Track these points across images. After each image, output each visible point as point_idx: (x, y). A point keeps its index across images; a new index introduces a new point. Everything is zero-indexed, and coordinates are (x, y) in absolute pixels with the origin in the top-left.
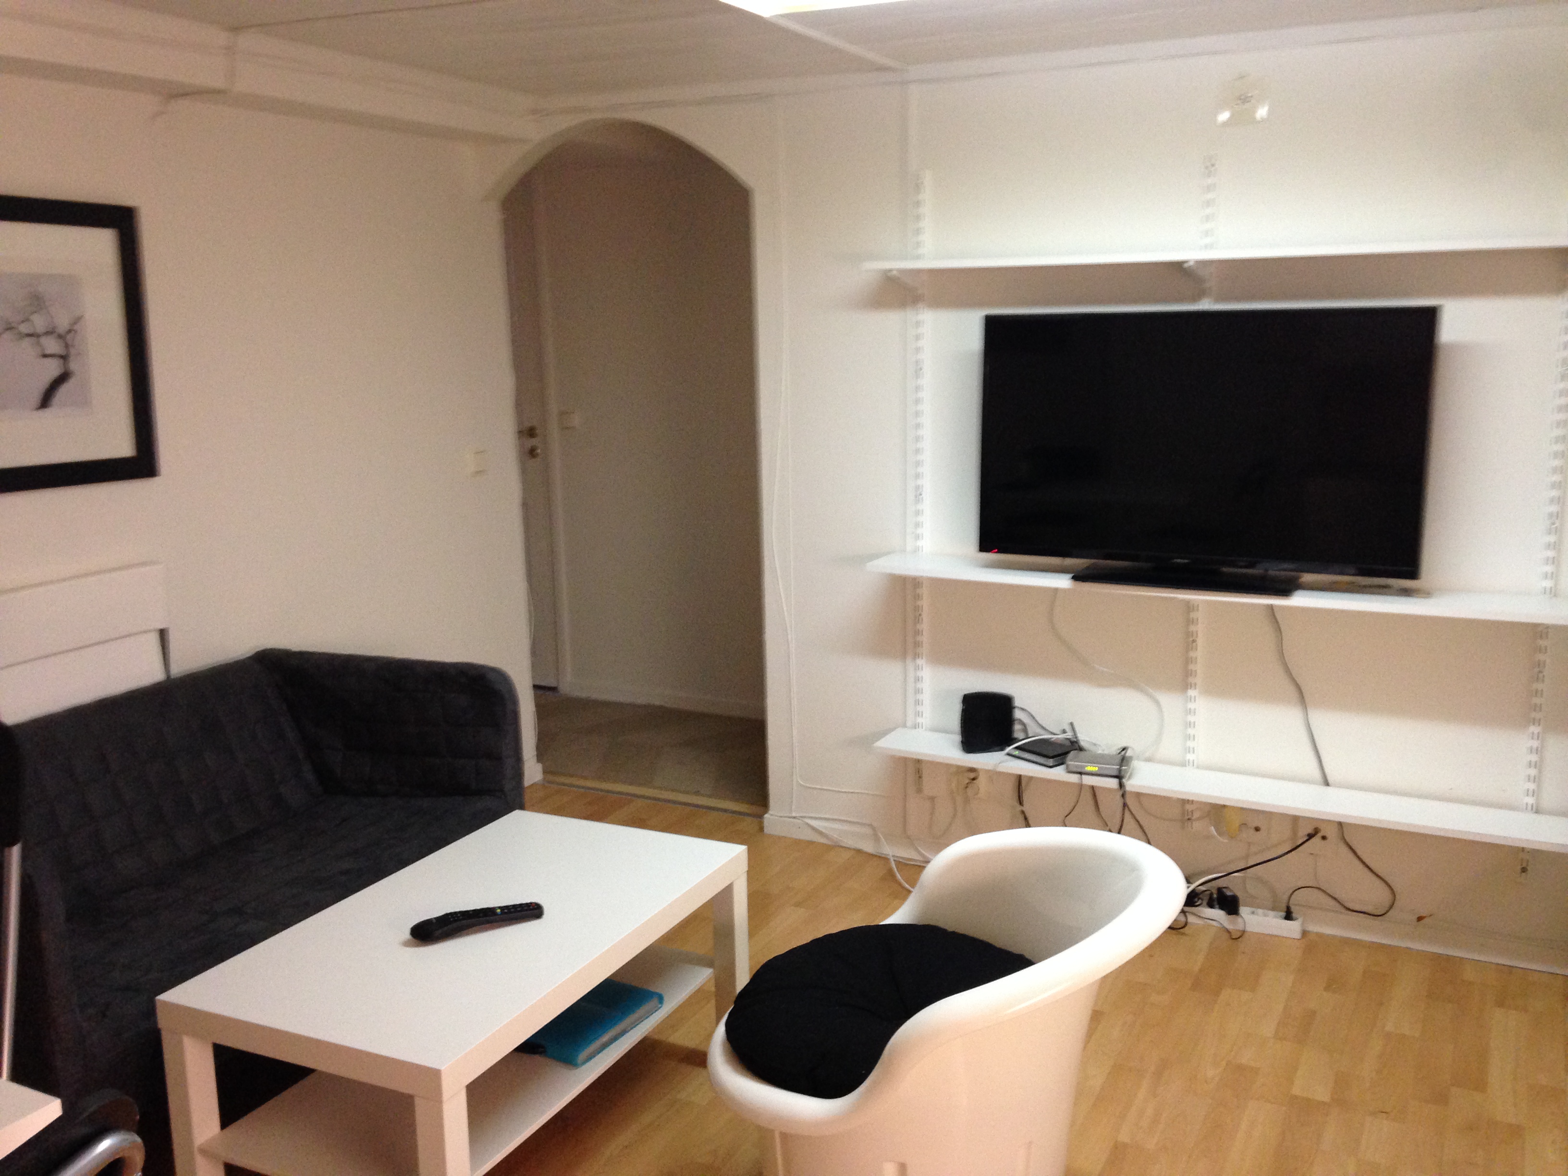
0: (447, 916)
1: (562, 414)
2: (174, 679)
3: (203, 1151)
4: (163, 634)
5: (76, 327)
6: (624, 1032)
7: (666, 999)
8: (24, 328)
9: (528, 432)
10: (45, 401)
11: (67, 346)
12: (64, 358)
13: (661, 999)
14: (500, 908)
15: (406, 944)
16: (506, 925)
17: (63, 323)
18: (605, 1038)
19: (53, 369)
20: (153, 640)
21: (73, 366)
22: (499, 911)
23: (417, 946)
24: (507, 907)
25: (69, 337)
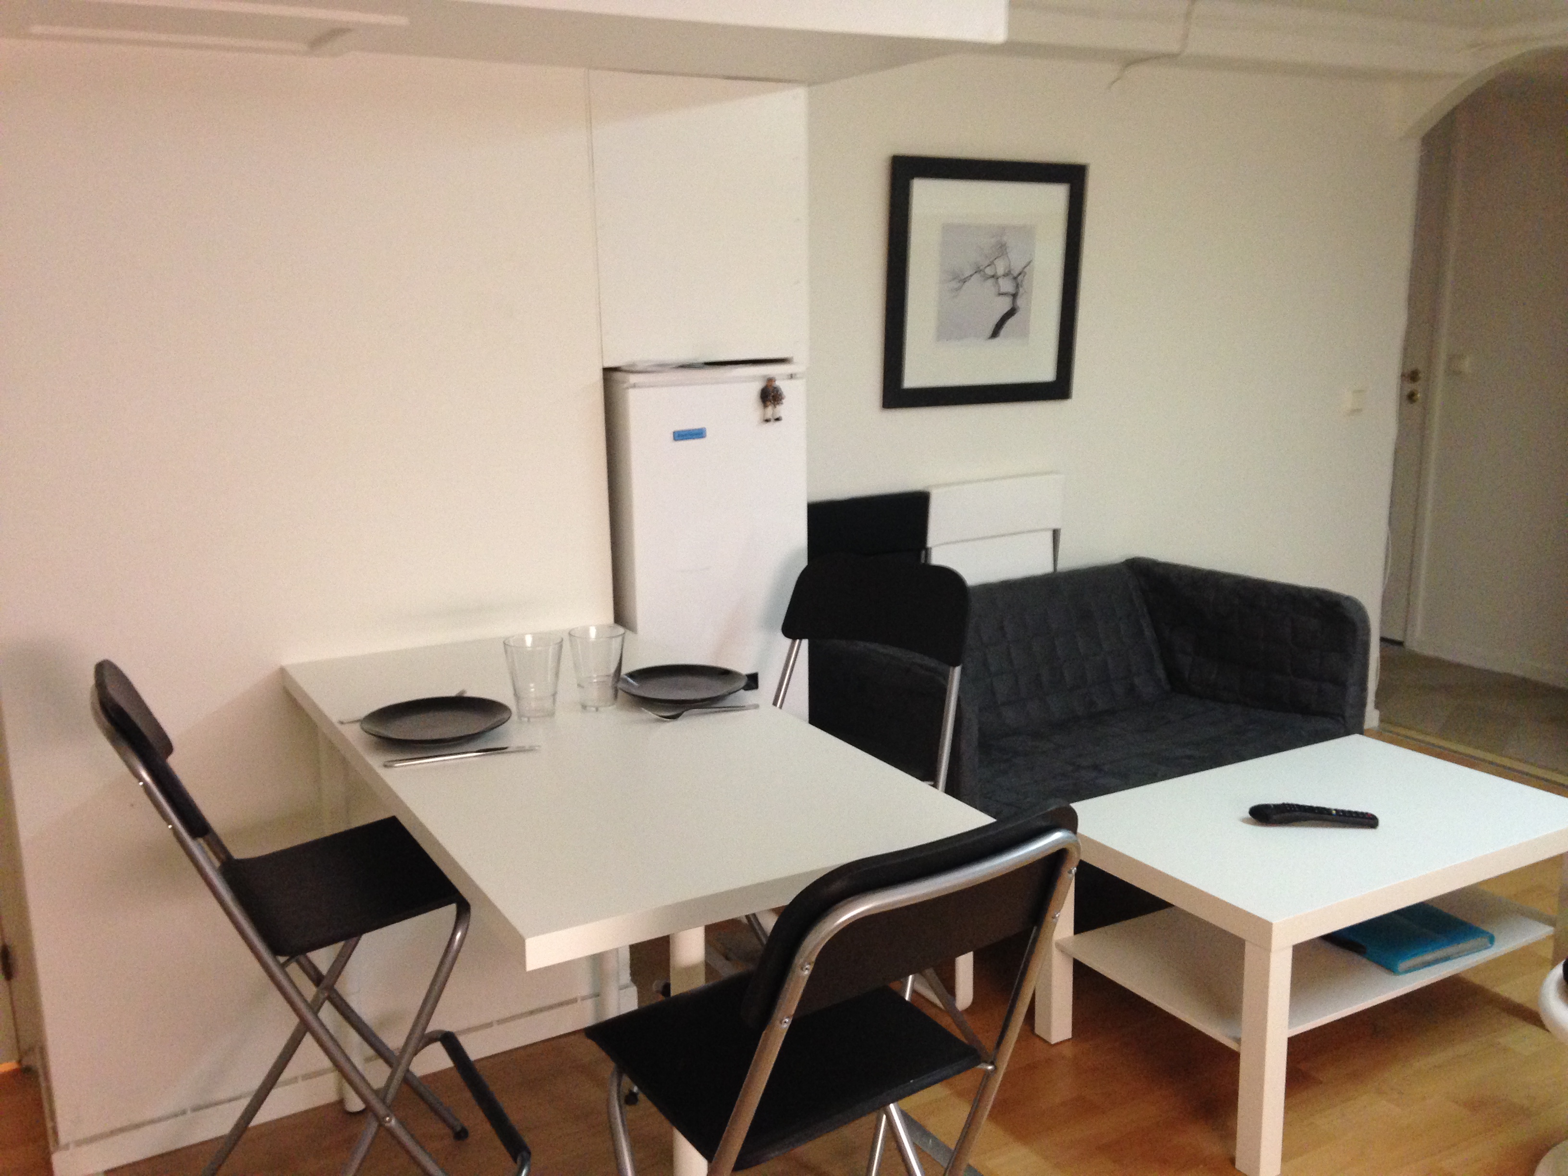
0: (1284, 805)
1: (1451, 358)
2: (1060, 573)
3: (1058, 945)
4: (1056, 534)
5: (1026, 270)
6: (1447, 959)
7: (1496, 944)
8: (989, 271)
9: (1411, 376)
10: (995, 333)
11: (1017, 286)
12: (1014, 296)
13: (1492, 939)
14: (1336, 810)
15: (1245, 821)
16: (1339, 827)
17: (1017, 263)
18: (1429, 957)
19: (1004, 305)
20: (1049, 536)
21: (1020, 302)
22: (1334, 812)
23: (1255, 824)
24: (1343, 811)
25: (1020, 278)
